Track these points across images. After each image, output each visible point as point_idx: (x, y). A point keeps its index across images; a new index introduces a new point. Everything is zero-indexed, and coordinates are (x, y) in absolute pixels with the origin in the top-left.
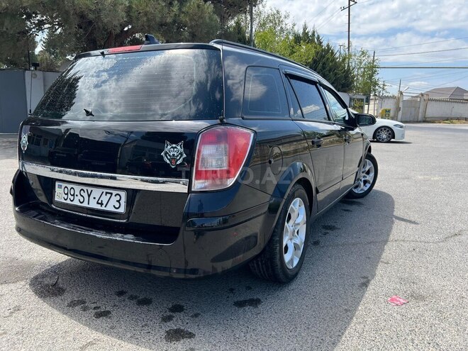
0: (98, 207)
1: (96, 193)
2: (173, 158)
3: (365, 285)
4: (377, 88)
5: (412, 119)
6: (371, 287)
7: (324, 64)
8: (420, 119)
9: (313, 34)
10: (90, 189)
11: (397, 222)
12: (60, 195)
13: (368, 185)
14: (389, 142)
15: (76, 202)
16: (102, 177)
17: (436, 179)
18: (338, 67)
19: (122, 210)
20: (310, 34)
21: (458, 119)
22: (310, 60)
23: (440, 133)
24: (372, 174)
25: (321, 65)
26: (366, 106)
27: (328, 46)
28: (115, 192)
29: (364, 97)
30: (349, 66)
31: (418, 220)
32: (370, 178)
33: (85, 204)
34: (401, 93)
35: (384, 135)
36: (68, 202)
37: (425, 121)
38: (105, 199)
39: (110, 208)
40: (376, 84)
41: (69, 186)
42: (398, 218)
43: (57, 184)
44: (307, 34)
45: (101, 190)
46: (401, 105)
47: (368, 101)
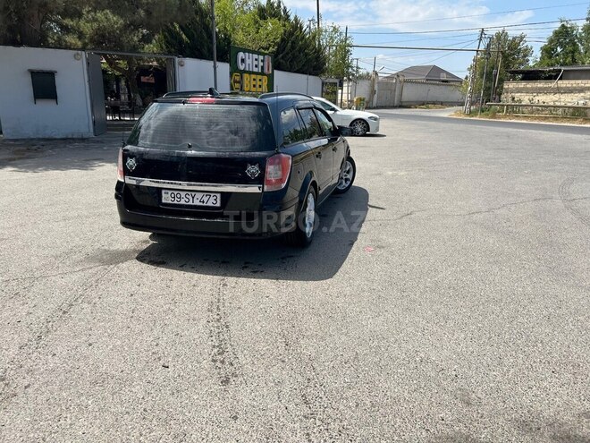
0: (201, 204)
1: (199, 196)
2: (253, 174)
3: (352, 244)
4: (350, 70)
5: (388, 104)
6: (355, 245)
7: (293, 42)
8: (396, 103)
9: (279, 6)
10: (193, 194)
11: (370, 208)
12: (167, 198)
13: (349, 183)
14: (365, 135)
15: (183, 202)
16: (194, 185)
17: (402, 173)
18: (308, 46)
19: (218, 205)
20: (276, 5)
21: (434, 103)
22: (278, 40)
23: (414, 122)
24: (351, 173)
25: (290, 44)
26: (340, 91)
27: (296, 19)
28: (212, 195)
29: (337, 81)
30: (319, 44)
31: (385, 207)
32: (350, 176)
33: (191, 203)
34: (376, 74)
35: (359, 128)
36: (175, 202)
37: (401, 106)
38: (205, 199)
39: (210, 204)
40: (349, 66)
41: (176, 192)
42: (371, 206)
43: (163, 191)
44: (272, 5)
45: (202, 194)
46: (376, 87)
47: (341, 86)
